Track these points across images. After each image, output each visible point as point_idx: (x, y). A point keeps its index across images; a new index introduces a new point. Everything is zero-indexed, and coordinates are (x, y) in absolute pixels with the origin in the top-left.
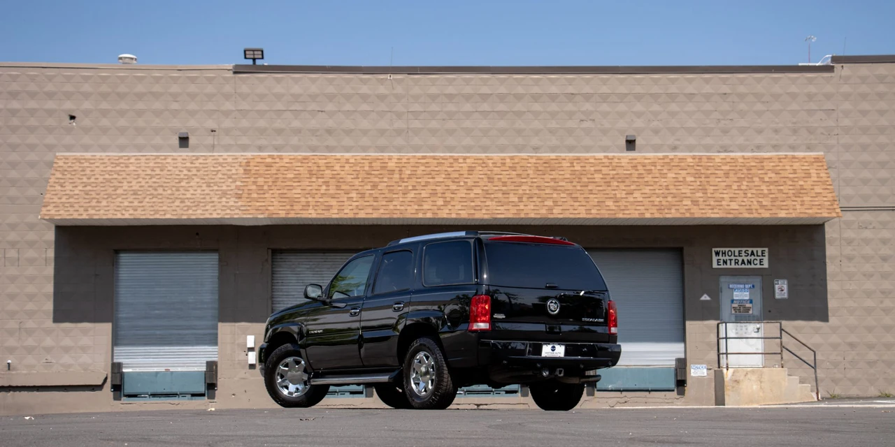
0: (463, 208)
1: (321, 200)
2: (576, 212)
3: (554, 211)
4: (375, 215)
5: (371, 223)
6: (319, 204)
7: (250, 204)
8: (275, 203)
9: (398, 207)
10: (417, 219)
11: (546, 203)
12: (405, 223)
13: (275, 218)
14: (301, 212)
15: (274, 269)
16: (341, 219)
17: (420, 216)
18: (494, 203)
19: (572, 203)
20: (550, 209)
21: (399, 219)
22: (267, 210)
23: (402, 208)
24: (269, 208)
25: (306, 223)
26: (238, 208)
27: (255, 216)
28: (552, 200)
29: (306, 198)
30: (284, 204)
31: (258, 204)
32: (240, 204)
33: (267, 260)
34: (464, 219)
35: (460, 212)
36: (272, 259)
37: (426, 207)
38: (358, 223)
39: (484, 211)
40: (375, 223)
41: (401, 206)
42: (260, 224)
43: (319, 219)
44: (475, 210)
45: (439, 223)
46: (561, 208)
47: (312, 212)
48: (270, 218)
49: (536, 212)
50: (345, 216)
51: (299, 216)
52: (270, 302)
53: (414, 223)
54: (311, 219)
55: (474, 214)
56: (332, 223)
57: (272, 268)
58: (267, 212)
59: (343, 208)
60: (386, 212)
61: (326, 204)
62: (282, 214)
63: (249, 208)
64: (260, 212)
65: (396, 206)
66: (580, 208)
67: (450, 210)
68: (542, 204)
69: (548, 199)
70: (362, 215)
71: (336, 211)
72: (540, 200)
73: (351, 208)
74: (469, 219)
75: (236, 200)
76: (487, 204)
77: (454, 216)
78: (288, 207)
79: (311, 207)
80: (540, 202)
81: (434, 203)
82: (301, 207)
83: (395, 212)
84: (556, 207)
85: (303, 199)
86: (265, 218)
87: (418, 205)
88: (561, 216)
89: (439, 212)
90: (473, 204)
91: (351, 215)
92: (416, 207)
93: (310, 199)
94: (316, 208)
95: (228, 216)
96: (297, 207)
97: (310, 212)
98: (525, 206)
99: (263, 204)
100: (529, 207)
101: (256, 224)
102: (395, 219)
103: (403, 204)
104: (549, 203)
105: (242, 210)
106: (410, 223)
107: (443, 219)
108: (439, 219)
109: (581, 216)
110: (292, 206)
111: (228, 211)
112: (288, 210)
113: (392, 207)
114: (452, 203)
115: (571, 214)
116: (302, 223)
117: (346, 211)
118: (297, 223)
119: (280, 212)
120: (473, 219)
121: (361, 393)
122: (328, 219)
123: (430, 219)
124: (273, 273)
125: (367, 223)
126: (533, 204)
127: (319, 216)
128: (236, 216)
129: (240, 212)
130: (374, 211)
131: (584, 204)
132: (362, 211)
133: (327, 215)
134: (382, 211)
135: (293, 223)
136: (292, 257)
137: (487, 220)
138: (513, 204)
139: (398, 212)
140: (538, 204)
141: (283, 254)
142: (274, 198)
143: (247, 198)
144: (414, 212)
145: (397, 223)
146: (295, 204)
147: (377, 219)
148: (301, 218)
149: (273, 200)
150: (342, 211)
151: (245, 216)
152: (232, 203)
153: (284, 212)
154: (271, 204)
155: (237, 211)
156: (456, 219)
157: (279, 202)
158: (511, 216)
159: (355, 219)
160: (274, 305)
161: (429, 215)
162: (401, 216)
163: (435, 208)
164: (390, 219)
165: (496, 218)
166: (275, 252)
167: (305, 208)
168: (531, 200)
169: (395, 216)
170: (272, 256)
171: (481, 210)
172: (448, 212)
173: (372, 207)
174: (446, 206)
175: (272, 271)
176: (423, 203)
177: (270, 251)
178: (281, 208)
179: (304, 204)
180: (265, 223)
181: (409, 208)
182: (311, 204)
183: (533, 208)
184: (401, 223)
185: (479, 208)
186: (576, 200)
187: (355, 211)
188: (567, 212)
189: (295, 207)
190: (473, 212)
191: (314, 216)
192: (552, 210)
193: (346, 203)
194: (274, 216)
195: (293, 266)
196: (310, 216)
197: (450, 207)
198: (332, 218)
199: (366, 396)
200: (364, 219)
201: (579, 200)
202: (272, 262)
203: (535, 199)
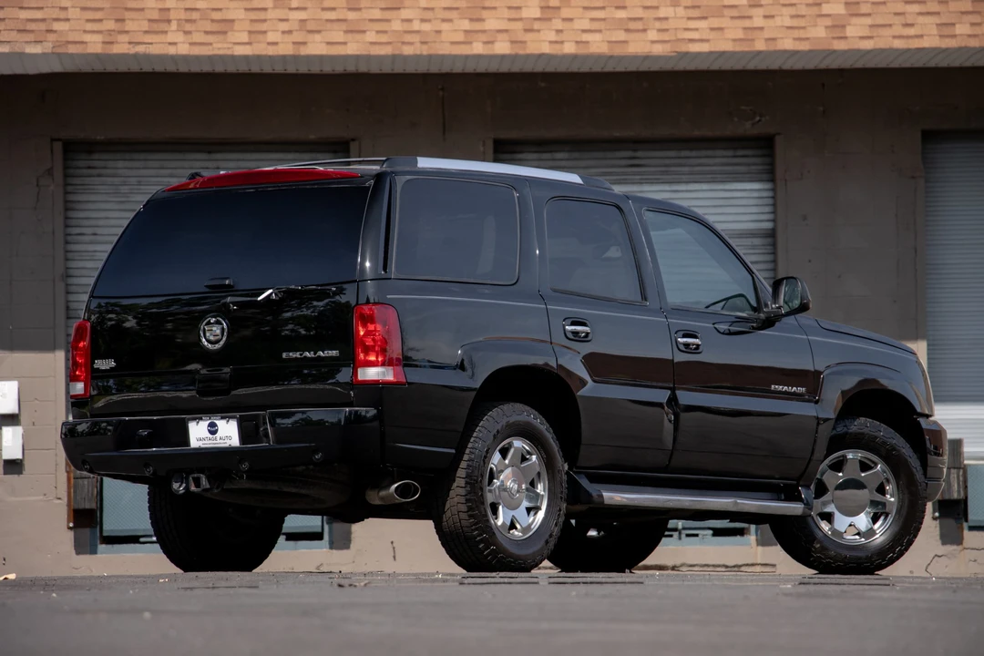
0: (596, 26)
1: (200, 4)
2: (911, 31)
3: (850, 31)
4: (353, 48)
5: (339, 69)
6: (195, 15)
8: (73, 13)
9: (416, 26)
10: (467, 57)
11: (826, 9)
12: (434, 69)
13: (72, 55)
14: (148, 38)
15: (71, 197)
16: (259, 58)
17: (478, 48)
18: (681, 11)
19: (901, 7)
20: (838, 26)
21: (418, 57)
22: (50, 31)
23: (426, 27)
24: (56, 26)
25: (159, 68)
27: (17, 49)
30: (98, 15)
31: (24, 15)
33: (50, 172)
34: (599, 57)
35: (586, 37)
36: (66, 168)
37: (492, 24)
38: (303, 69)
39: (652, 35)
40: (351, 68)
41: (423, 20)
42: (31, 70)
43: (197, 58)
44: (627, 30)
45: (528, 68)
46: (868, 21)
47: (180, 37)
48: (59, 54)
49: (797, 34)
50: (271, 51)
51: (140, 49)
52: (60, 287)
53: (458, 68)
54: (174, 58)
55: (625, 42)
56: (231, 69)
57: (66, 193)
58: (51, 37)
59: (263, 27)
60: (384, 38)
61: (216, 16)
62: (94, 45)
64: (31, 37)
65: (409, 21)
66: (921, 19)
67: (559, 31)
68: (815, 10)
70: (316, 47)
71: (244, 37)
73: (284, 26)
74: (611, 57)
76: (662, 13)
77: (569, 48)
78: (110, 25)
79: (174, 26)
80: (808, 5)
81: (514, 14)
82: (145, 25)
83: (408, 38)
84: (855, 20)
85: (150, 2)
86: (44, 54)
87: (471, 20)
88: (867, 45)
89: (529, 37)
90: (622, 14)
91: (286, 49)
92: (466, 25)
94: (188, 27)
96: (135, 25)
97: (170, 38)
98: (766, 17)
99: (39, 15)
100: (778, 21)
101: (19, 71)
102: (406, 58)
103: (429, 15)
104: (836, 8)
106: (446, 69)
107: (541, 56)
108: (528, 56)
109: (926, 43)
110: (122, 20)
112: (110, 32)
113: (397, 26)
114: (565, 13)
115: (894, 37)
116: (147, 68)
117: (271, 37)
118: (135, 68)
119: (87, 38)
120: (621, 58)
121: (317, 536)
122: (221, 57)
123: (503, 57)
124: (68, 207)
125: (327, 69)
126: (787, 11)
127: (197, 51)
130: (350, 36)
131: (934, 7)
132: (317, 37)
133: (219, 47)
134: (371, 36)
135: (122, 68)
136: (121, 164)
137: (658, 58)
138: (735, 13)
139: (416, 38)
140: (803, 10)
141: (96, 156)
144: (460, 37)
145: (410, 69)
146: (128, 15)
147: (357, 57)
148: (147, 57)
150: (260, 37)
153: (98, 38)
154: (62, 15)
156: (575, 57)
157: (83, 9)
158: (727, 46)
159: (296, 58)
160: (72, 297)
161: (502, 47)
162: (425, 50)
163: (519, 26)
164: (394, 57)
165: (687, 53)
166: (75, 150)
167: (155, 27)
169: (408, 51)
170: (65, 159)
171: (645, 30)
172: (553, 36)
173: (344, 26)
174: (550, 19)
175: (66, 202)
176: (485, 14)
177: (58, 146)
178: (89, 26)
179: (155, 15)
180: (45, 68)
181: (445, 26)
182: (173, 15)
183: (788, 22)
184: (422, 68)
185: (639, 25)
187: (298, 37)
188: (887, 32)
189: (129, 26)
190: (621, 36)
191: (183, 49)
192: (844, 27)
193: (270, 14)
194: (72, 49)
195: (124, 189)
196: (172, 51)
197: (558, 24)
198: (233, 57)
199: (332, 546)
200: (321, 58)
202: (66, 176)
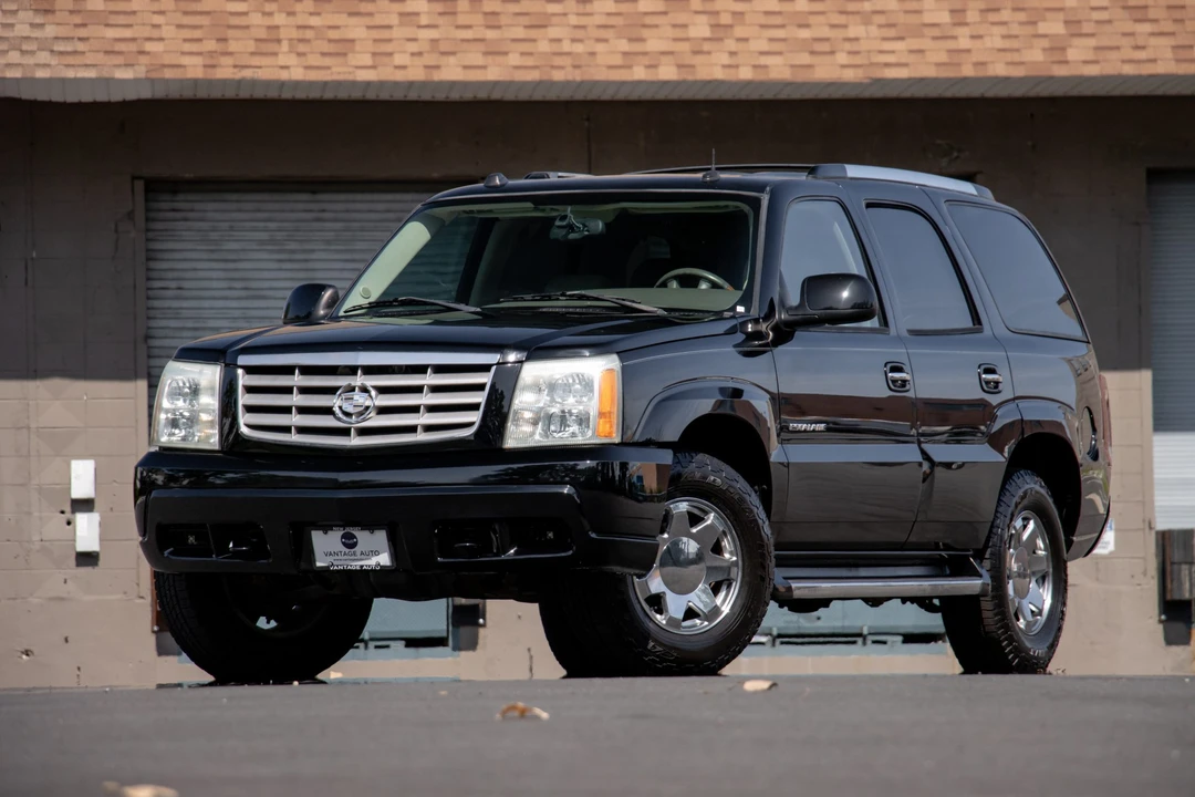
1: (315, 21)
2: (1142, 55)
3: (1072, 54)
6: (309, 34)
7: (82, 32)
8: (167, 32)
9: (566, 46)
11: (1043, 28)
13: (167, 80)
14: (255, 60)
15: (154, 246)
16: (383, 83)
17: (639, 73)
18: (873, 31)
19: (1129, 27)
20: (1057, 49)
21: (567, 83)
22: (142, 53)
23: (578, 48)
24: (149, 46)
26: (45, 45)
27: (106, 74)
28: (1061, 16)
29: (265, 14)
30: (197, 34)
31: (111, 33)
32: (50, 31)
33: (130, 217)
34: (776, 84)
35: (766, 61)
36: (147, 210)
37: (654, 44)
39: (842, 58)
41: (574, 41)
42: (117, 96)
43: (312, 85)
44: (812, 52)
46: (1092, 42)
47: (292, 60)
48: (152, 81)
49: (1009, 57)
50: (398, 76)
51: (246, 73)
54: (282, 85)
55: (811, 66)
57: (147, 241)
58: (144, 60)
59: (388, 48)
60: (530, 61)
61: (333, 34)
63: (80, 46)
64: (119, 60)
65: (558, 41)
66: (1153, 41)
67: (733, 54)
68: (1029, 30)
69: (1049, 15)
70: (450, 72)
71: (367, 60)
72: (1022, 16)
73: (413, 47)
75: (38, 20)
76: (852, 32)
78: (211, 45)
79: (285, 46)
80: (1021, 23)
81: (679, 33)
82: (252, 46)
83: (558, 61)
84: (1077, 41)
85: (256, 19)
86: (136, 80)
87: (631, 40)
88: (1092, 70)
89: (696, 60)
90: (805, 34)
92: (624, 45)
93: (280, 19)
94: (301, 48)
95: (16, 74)
96: (240, 45)
97: (281, 60)
98: (974, 37)
99: (127, 33)
100: (987, 42)
101: (103, 98)
103: (580, 34)
104: (1054, 26)
105: (61, 53)
107: (710, 82)
108: (696, 83)
109: (1160, 68)
110: (225, 40)
111: (14, 57)
112: (211, 53)
113: (545, 47)
115: (1124, 61)
117: (399, 60)
118: (230, 95)
119: (186, 60)
120: (805, 83)
122: (341, 83)
123: (669, 83)
124: (149, 257)
126: (997, 30)
127: (311, 75)
128: (41, 74)
129: (54, 61)
130: (490, 59)
131: (1168, 26)
132: (452, 60)
133: (337, 71)
134: (514, 59)
136: (209, 206)
138: (936, 32)
139: (566, 61)
140: (1015, 29)
141: (184, 197)
142: (162, 13)
143: (71, 12)
144: (617, 61)
146: (231, 33)
147: (499, 83)
149: (158, 19)
150: (386, 60)
151: (70, 74)
152: (22, 30)
153: (198, 60)
154: (155, 33)
155: (43, 57)
157: (179, 26)
158: (928, 72)
159: (428, 83)
161: (666, 72)
162: (578, 77)
163: (686, 47)
166: (157, 189)
167: (263, 47)
168: (992, 17)
170: (147, 200)
171: (831, 53)
172: (725, 59)
173: (481, 47)
174: (720, 40)
175: (148, 251)
176: (646, 33)
177: (140, 185)
178: (188, 47)
179: (263, 34)
180: (133, 95)
181: (600, 48)
182: (283, 34)
183: (999, 43)
185: (826, 47)
186: (1139, 14)
187: (429, 60)
188: (1113, 55)
189: (233, 46)
190: (806, 59)
192: (1063, 49)
193: (396, 33)
194: (169, 74)
196: (282, 75)
197: (731, 45)
198: (353, 82)
200: (454, 83)
201: (1152, 14)
202: (147, 220)
203: (1005, 15)
